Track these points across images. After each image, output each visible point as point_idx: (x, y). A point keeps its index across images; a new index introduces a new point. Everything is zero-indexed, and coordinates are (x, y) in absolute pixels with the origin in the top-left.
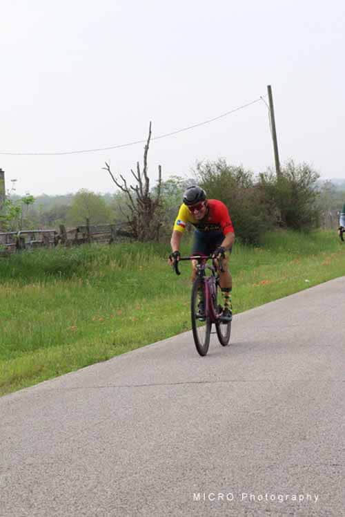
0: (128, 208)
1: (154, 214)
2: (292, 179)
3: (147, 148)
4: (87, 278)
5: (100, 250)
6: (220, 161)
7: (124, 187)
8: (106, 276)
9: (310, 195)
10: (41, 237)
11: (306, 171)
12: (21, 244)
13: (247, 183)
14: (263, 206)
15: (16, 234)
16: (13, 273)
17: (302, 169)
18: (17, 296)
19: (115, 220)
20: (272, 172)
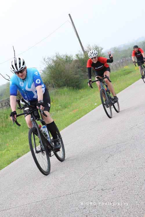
5: (2, 113)
6: (56, 54)
11: (96, 48)
14: (79, 69)
17: (94, 47)
20: (81, 53)
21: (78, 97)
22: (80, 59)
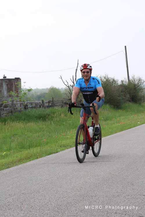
0: (69, 93)
1: (79, 96)
2: (134, 83)
3: (77, 70)
4: (52, 121)
5: (57, 110)
6: (106, 75)
7: (67, 85)
8: (60, 120)
9: (141, 89)
10: (34, 104)
11: (140, 80)
12: (26, 107)
13: (116, 84)
14: (122, 93)
15: (25, 103)
16: (23, 119)
17: (138, 79)
18: (24, 127)
19: (64, 98)
20: (126, 80)
21: (117, 115)
22: (124, 85)
